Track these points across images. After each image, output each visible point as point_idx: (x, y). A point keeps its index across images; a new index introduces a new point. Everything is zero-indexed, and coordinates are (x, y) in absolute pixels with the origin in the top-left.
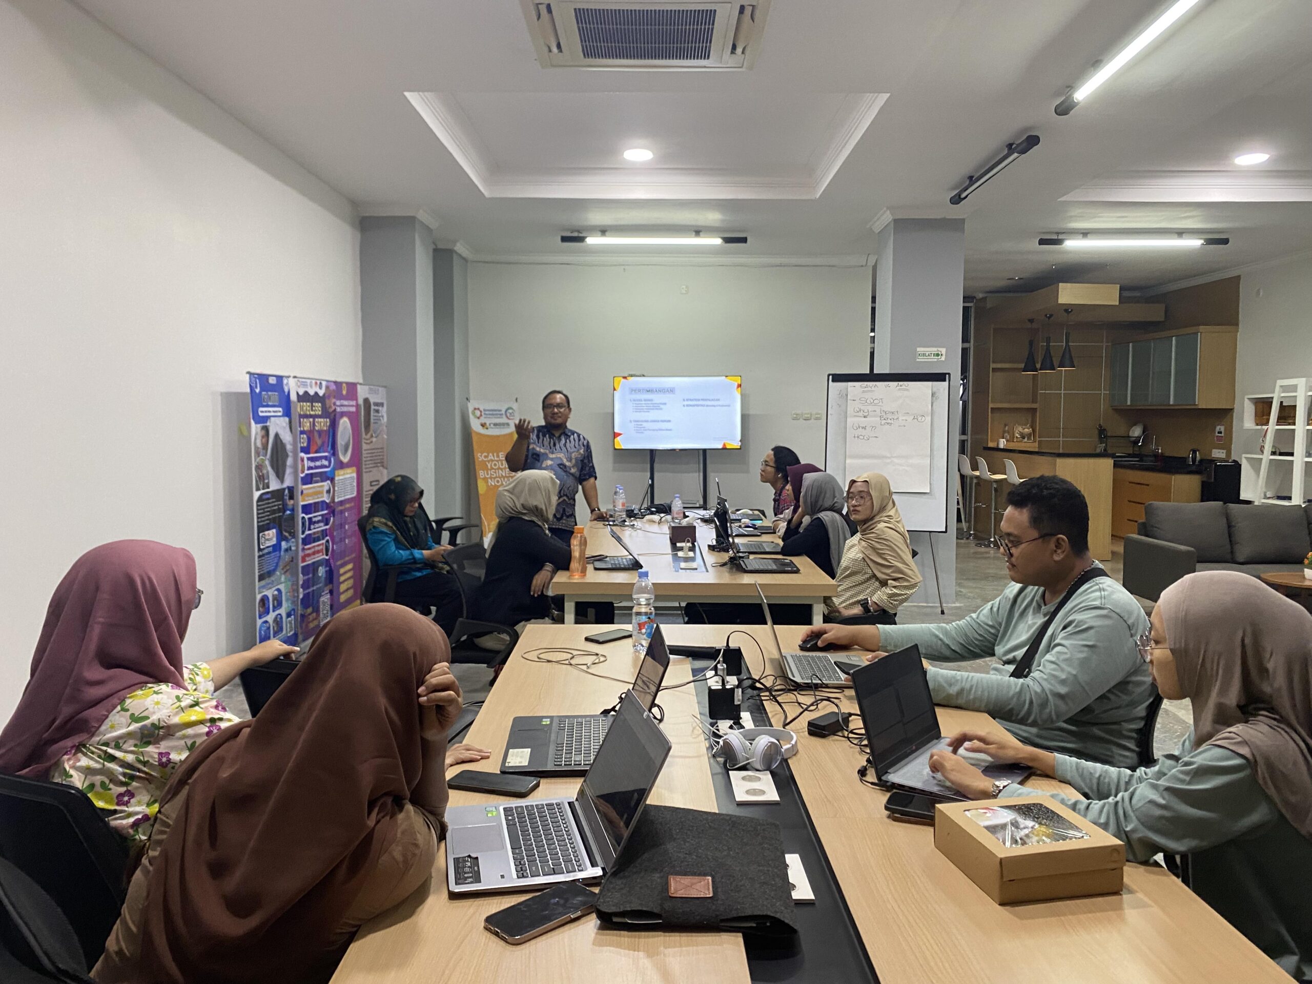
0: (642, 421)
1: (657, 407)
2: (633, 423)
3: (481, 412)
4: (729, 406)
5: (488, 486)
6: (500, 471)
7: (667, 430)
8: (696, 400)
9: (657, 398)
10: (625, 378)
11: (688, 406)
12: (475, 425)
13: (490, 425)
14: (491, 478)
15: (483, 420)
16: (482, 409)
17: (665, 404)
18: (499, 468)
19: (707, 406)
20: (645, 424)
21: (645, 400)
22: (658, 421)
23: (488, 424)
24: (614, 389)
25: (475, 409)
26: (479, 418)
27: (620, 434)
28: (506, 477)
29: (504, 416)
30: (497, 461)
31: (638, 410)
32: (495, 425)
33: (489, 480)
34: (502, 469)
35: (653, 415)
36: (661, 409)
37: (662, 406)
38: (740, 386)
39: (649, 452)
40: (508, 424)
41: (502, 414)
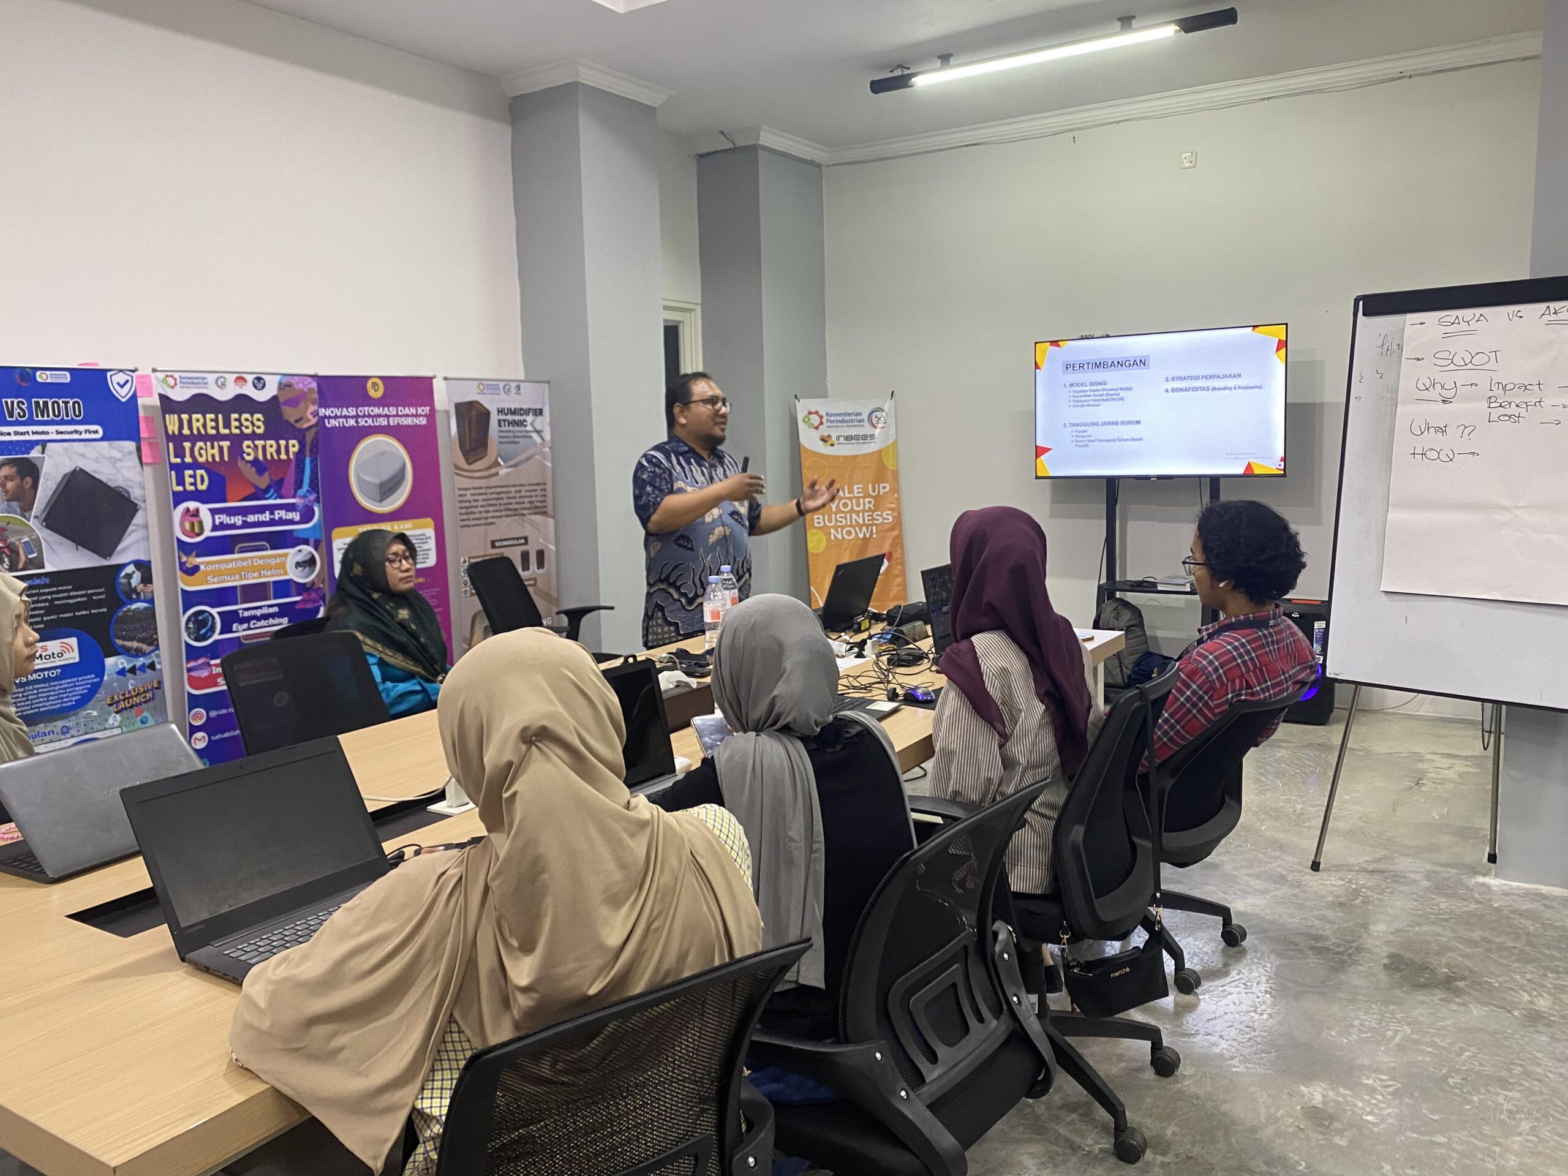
0: (1086, 424)
1: (1114, 396)
2: (1069, 429)
3: (821, 417)
4: (1260, 387)
5: (829, 540)
6: (854, 516)
7: (1133, 439)
8: (1191, 378)
9: (1113, 378)
10: (1055, 343)
11: (1173, 390)
12: (809, 439)
13: (838, 438)
14: (836, 527)
15: (824, 431)
16: (822, 413)
17: (1130, 389)
18: (852, 511)
19: (1214, 389)
20: (1091, 430)
21: (1092, 384)
22: (1117, 423)
23: (834, 438)
24: (1037, 367)
25: (810, 413)
26: (817, 428)
27: (1046, 450)
28: (864, 524)
29: (866, 423)
30: (850, 499)
31: (1078, 403)
32: (847, 438)
33: (833, 531)
34: (857, 513)
35: (1105, 411)
36: (1122, 399)
37: (1122, 394)
38: (1283, 344)
39: (1105, 480)
40: (872, 436)
41: (863, 420)
